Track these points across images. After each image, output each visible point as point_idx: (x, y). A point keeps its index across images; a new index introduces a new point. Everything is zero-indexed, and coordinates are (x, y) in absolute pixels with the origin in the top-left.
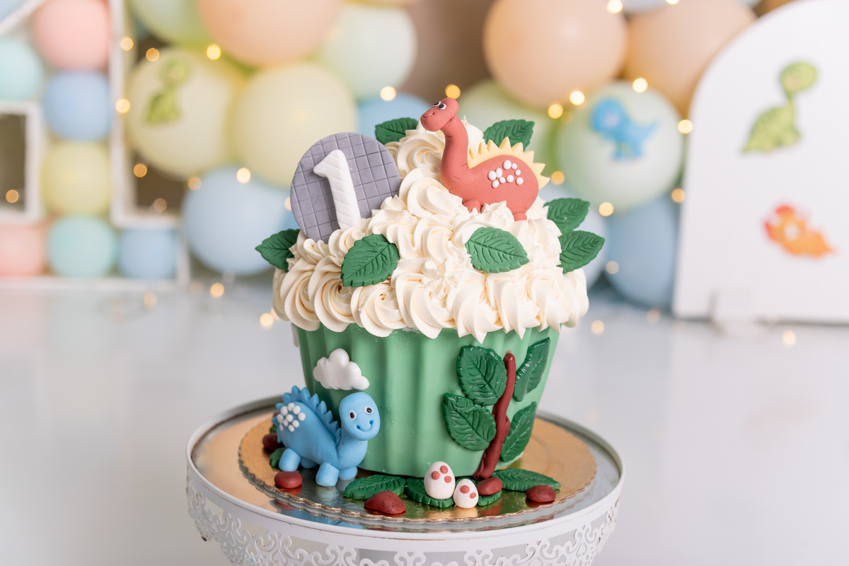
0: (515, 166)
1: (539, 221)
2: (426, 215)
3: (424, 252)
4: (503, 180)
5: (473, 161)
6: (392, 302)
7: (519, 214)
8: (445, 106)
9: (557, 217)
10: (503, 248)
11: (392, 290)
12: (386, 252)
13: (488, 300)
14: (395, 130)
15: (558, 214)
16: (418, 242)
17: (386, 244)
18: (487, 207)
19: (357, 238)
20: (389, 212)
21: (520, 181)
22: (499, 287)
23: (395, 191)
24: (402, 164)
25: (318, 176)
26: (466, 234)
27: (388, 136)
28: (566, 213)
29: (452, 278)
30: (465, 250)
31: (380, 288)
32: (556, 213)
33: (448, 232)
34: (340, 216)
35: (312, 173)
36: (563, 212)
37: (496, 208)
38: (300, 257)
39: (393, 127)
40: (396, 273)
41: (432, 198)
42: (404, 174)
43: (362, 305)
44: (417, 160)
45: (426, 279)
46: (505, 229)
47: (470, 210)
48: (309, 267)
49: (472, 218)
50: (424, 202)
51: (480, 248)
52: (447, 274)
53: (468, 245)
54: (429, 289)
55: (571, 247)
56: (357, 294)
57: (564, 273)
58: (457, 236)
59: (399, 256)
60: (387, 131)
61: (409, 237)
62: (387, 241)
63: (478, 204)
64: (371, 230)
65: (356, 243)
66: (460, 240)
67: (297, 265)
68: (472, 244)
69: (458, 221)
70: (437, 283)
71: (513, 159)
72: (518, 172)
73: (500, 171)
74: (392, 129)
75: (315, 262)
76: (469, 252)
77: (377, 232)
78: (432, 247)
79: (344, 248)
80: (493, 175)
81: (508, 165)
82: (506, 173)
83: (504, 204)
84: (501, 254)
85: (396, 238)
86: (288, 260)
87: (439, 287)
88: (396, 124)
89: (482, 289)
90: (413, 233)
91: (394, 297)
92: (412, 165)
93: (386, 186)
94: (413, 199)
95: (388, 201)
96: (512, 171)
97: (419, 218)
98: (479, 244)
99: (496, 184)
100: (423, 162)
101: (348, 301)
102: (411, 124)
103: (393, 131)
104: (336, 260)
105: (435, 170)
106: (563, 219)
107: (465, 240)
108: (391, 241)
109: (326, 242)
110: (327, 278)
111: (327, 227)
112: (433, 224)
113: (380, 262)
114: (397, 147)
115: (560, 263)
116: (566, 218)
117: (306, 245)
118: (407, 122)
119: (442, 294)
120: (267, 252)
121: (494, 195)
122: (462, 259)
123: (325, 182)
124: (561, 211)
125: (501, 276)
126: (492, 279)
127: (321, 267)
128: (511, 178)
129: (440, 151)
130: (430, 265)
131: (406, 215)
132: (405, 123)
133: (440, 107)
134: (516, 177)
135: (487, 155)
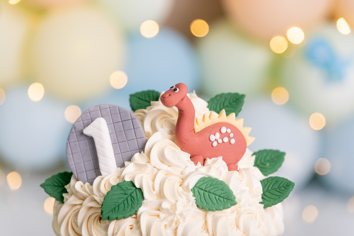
0: (229, 131)
1: (246, 170)
2: (164, 167)
3: (161, 195)
4: (220, 141)
5: (199, 127)
6: (137, 231)
7: (232, 166)
8: (178, 90)
9: (262, 164)
10: (218, 193)
11: (138, 222)
12: (134, 195)
13: (208, 231)
14: (144, 98)
15: (263, 161)
16: (157, 188)
17: (134, 188)
18: (209, 161)
19: (114, 183)
20: (137, 165)
21: (233, 141)
22: (215, 221)
23: (142, 149)
24: (147, 127)
25: (86, 136)
26: (192, 182)
27: (138, 103)
28: (268, 161)
29: (181, 215)
30: (191, 194)
31: (129, 221)
32: (261, 160)
33: (180, 180)
34: (102, 166)
35: (82, 133)
36: (266, 159)
37: (214, 162)
38: (72, 194)
40: (141, 210)
41: (168, 155)
42: (149, 136)
43: (116, 234)
44: (158, 125)
45: (162, 215)
46: (221, 179)
47: (196, 164)
48: (79, 202)
49: (197, 169)
50: (162, 158)
51: (202, 192)
52: (177, 212)
53: (193, 190)
54: (165, 223)
55: (270, 189)
56: (113, 225)
57: (264, 208)
58: (186, 183)
59: (143, 198)
60: (138, 99)
61: (151, 183)
62: (134, 186)
63: (202, 159)
64: (123, 178)
65: (113, 187)
66: (188, 187)
67: (70, 200)
68: (196, 189)
69: (187, 172)
70: (170, 218)
71: (228, 125)
72: (232, 135)
73: (218, 135)
74: (141, 97)
75: (83, 199)
76: (194, 196)
77: (127, 179)
78: (167, 192)
79: (104, 190)
80: (213, 138)
81: (224, 130)
82: (222, 136)
83: (220, 159)
84: (217, 197)
85: (141, 184)
86: (64, 195)
87: (172, 221)
88: (144, 94)
89: (203, 222)
90: (154, 180)
91: (139, 228)
92: (154, 130)
93: (135, 144)
94: (154, 155)
95: (137, 156)
96: (227, 135)
97: (159, 170)
98: (202, 189)
99: (215, 144)
100: (162, 127)
101: (106, 228)
102: (155, 95)
103: (142, 100)
104: (97, 199)
105: (171, 133)
106: (265, 165)
107: (191, 186)
108: (138, 186)
109: (92, 184)
110: (91, 212)
111: (92, 174)
112: (168, 174)
113: (130, 202)
114: (145, 113)
115: (261, 200)
116: (268, 164)
117: (76, 185)
119: (174, 226)
120: (49, 188)
121: (214, 153)
122: (189, 200)
123: (91, 140)
124: (265, 158)
125: (218, 213)
126: (210, 215)
127: (88, 203)
128: (226, 140)
129: (176, 118)
130: (165, 205)
131: (149, 167)
132: (151, 94)
133: (175, 90)
134: (230, 138)
135: (209, 123)
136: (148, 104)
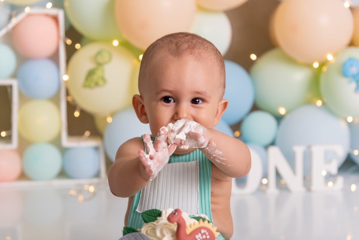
0: (206, 231)
4: (201, 238)
5: (189, 231)
8: (177, 214)
14: (151, 215)
21: (208, 237)
24: (158, 234)
27: (148, 218)
39: (150, 213)
44: (165, 232)
60: (147, 215)
71: (204, 228)
72: (207, 234)
73: (200, 235)
74: (149, 214)
80: (197, 237)
81: (203, 231)
82: (202, 235)
88: (151, 212)
92: (163, 236)
96: (205, 234)
100: (167, 233)
102: (157, 212)
103: (150, 215)
105: (173, 236)
114: (155, 225)
118: (156, 211)
128: (204, 237)
132: (155, 212)
133: (175, 213)
134: (206, 236)
135: (194, 228)
136: (155, 218)
